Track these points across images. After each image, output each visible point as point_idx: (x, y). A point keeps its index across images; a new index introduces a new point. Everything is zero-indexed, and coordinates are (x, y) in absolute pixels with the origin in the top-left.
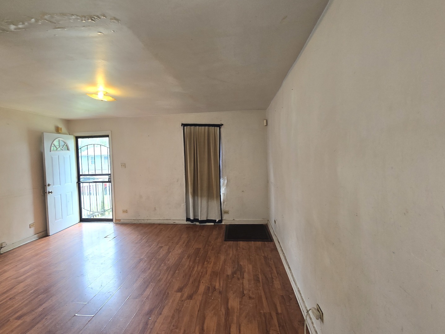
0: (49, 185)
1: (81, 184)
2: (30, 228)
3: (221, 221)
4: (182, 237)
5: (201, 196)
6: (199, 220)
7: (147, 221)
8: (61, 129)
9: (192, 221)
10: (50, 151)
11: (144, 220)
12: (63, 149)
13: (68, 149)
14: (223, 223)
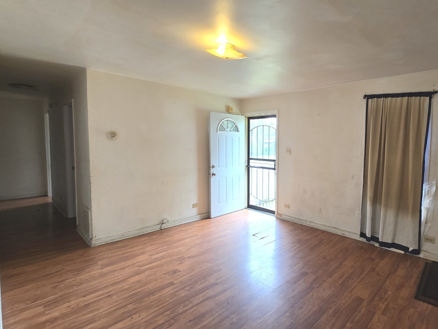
0: (213, 167)
1: (250, 168)
2: (193, 207)
3: (417, 251)
4: (344, 263)
5: (386, 206)
6: (380, 240)
7: (309, 223)
8: (232, 109)
9: (369, 239)
10: (217, 132)
11: (306, 221)
12: (231, 130)
13: (238, 131)
14: (421, 256)
